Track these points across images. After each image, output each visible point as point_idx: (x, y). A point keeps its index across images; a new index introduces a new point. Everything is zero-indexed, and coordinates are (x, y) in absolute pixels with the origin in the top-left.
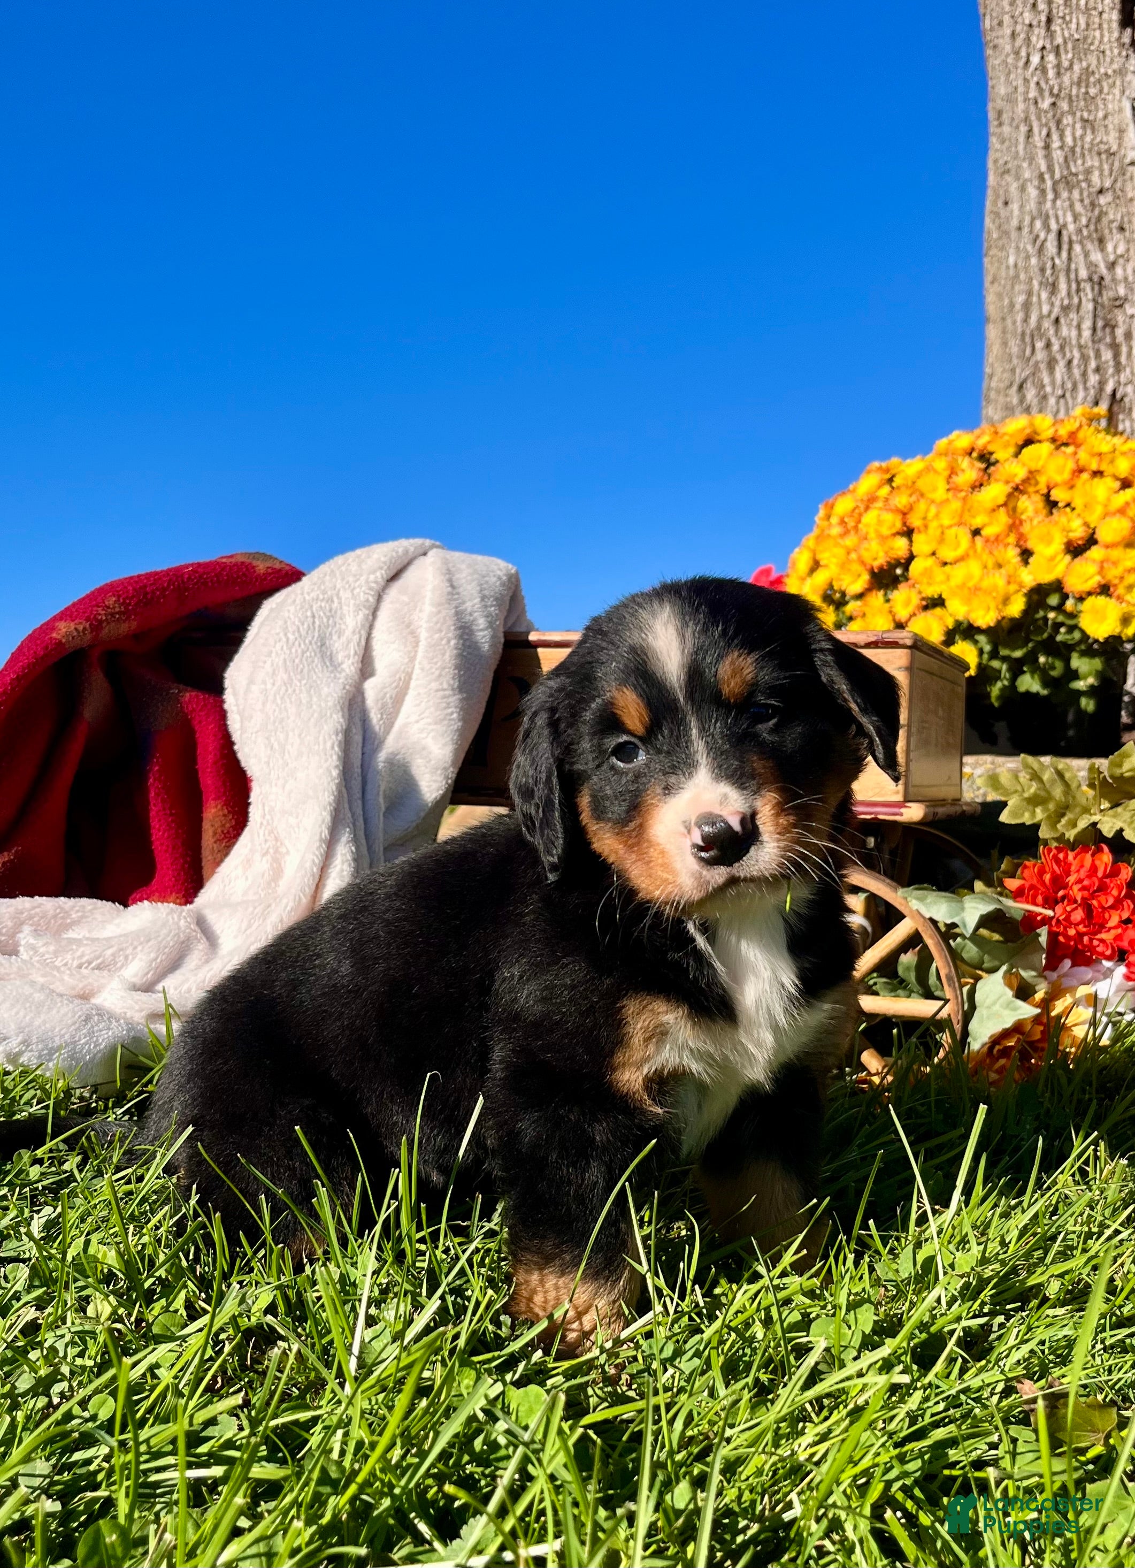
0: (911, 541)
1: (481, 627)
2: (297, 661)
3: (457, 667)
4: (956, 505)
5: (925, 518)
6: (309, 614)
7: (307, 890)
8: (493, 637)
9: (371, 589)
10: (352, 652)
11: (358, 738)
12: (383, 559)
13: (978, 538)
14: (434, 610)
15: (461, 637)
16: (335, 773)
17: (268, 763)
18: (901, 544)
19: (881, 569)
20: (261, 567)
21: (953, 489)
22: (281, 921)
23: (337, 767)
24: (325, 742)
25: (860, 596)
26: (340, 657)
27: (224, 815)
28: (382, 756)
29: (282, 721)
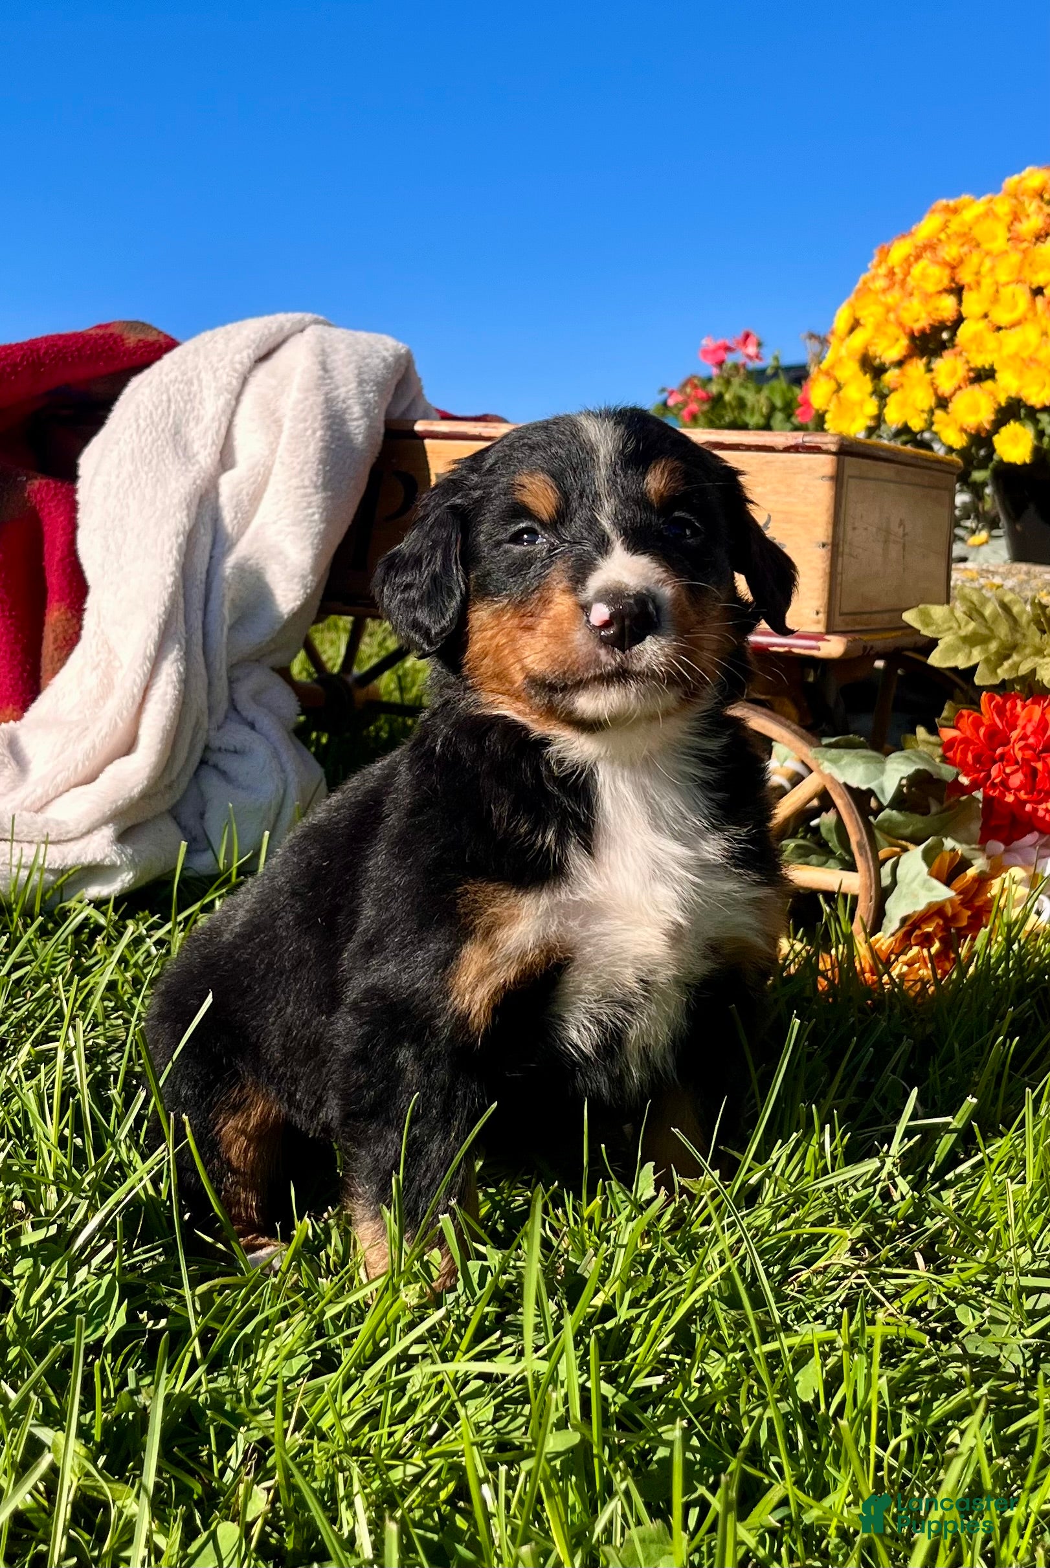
0: (960, 302)
1: (355, 416)
2: (146, 451)
3: (323, 462)
4: (1015, 258)
5: (978, 273)
6: (165, 397)
7: (125, 713)
8: (369, 427)
9: (235, 370)
10: (210, 442)
11: (206, 540)
12: (252, 336)
13: (1039, 299)
14: (301, 396)
15: (329, 427)
16: (170, 580)
17: (103, 566)
18: (948, 304)
19: (923, 332)
20: (132, 339)
21: (1014, 239)
22: (94, 748)
23: (172, 573)
24: (163, 544)
25: (900, 364)
26: (196, 447)
27: (67, 620)
28: (231, 561)
29: (121, 519)
